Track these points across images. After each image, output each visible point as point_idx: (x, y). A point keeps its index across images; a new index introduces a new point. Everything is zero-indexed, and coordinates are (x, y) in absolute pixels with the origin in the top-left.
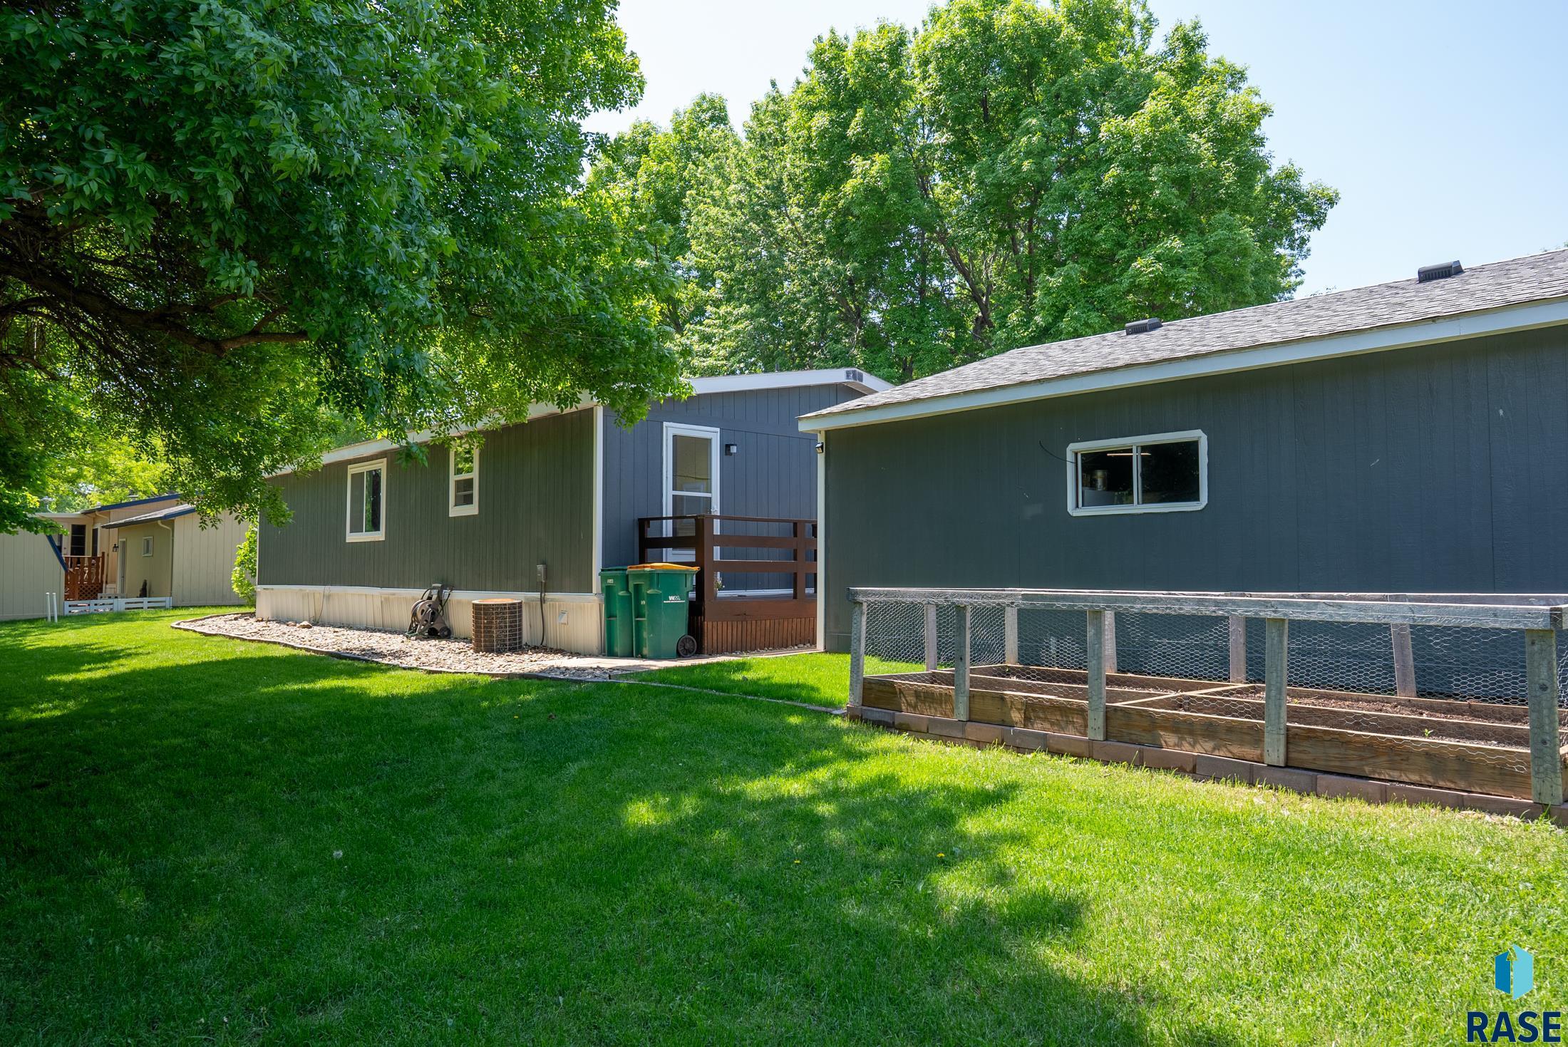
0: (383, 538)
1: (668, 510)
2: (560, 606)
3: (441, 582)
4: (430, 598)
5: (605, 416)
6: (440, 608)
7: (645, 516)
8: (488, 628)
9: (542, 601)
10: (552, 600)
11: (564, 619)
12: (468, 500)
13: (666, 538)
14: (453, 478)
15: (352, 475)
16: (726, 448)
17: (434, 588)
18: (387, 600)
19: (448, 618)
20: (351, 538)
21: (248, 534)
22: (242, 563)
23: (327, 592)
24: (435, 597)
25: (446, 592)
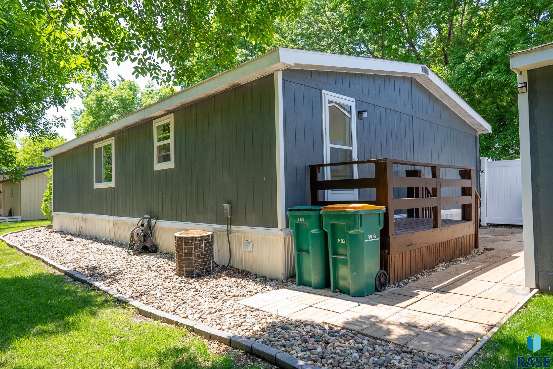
0: (113, 186)
1: (327, 159)
2: (244, 237)
3: (150, 213)
4: (142, 225)
5: (284, 80)
6: (149, 232)
7: (316, 163)
8: (189, 256)
9: (229, 232)
10: (238, 232)
11: (250, 248)
12: (167, 158)
13: (327, 181)
14: (156, 144)
15: (96, 149)
16: (360, 113)
17: (145, 218)
18: (117, 224)
19: (155, 238)
20: (97, 186)
21: (48, 185)
22: (46, 200)
23: (84, 217)
24: (146, 224)
25: (153, 221)
